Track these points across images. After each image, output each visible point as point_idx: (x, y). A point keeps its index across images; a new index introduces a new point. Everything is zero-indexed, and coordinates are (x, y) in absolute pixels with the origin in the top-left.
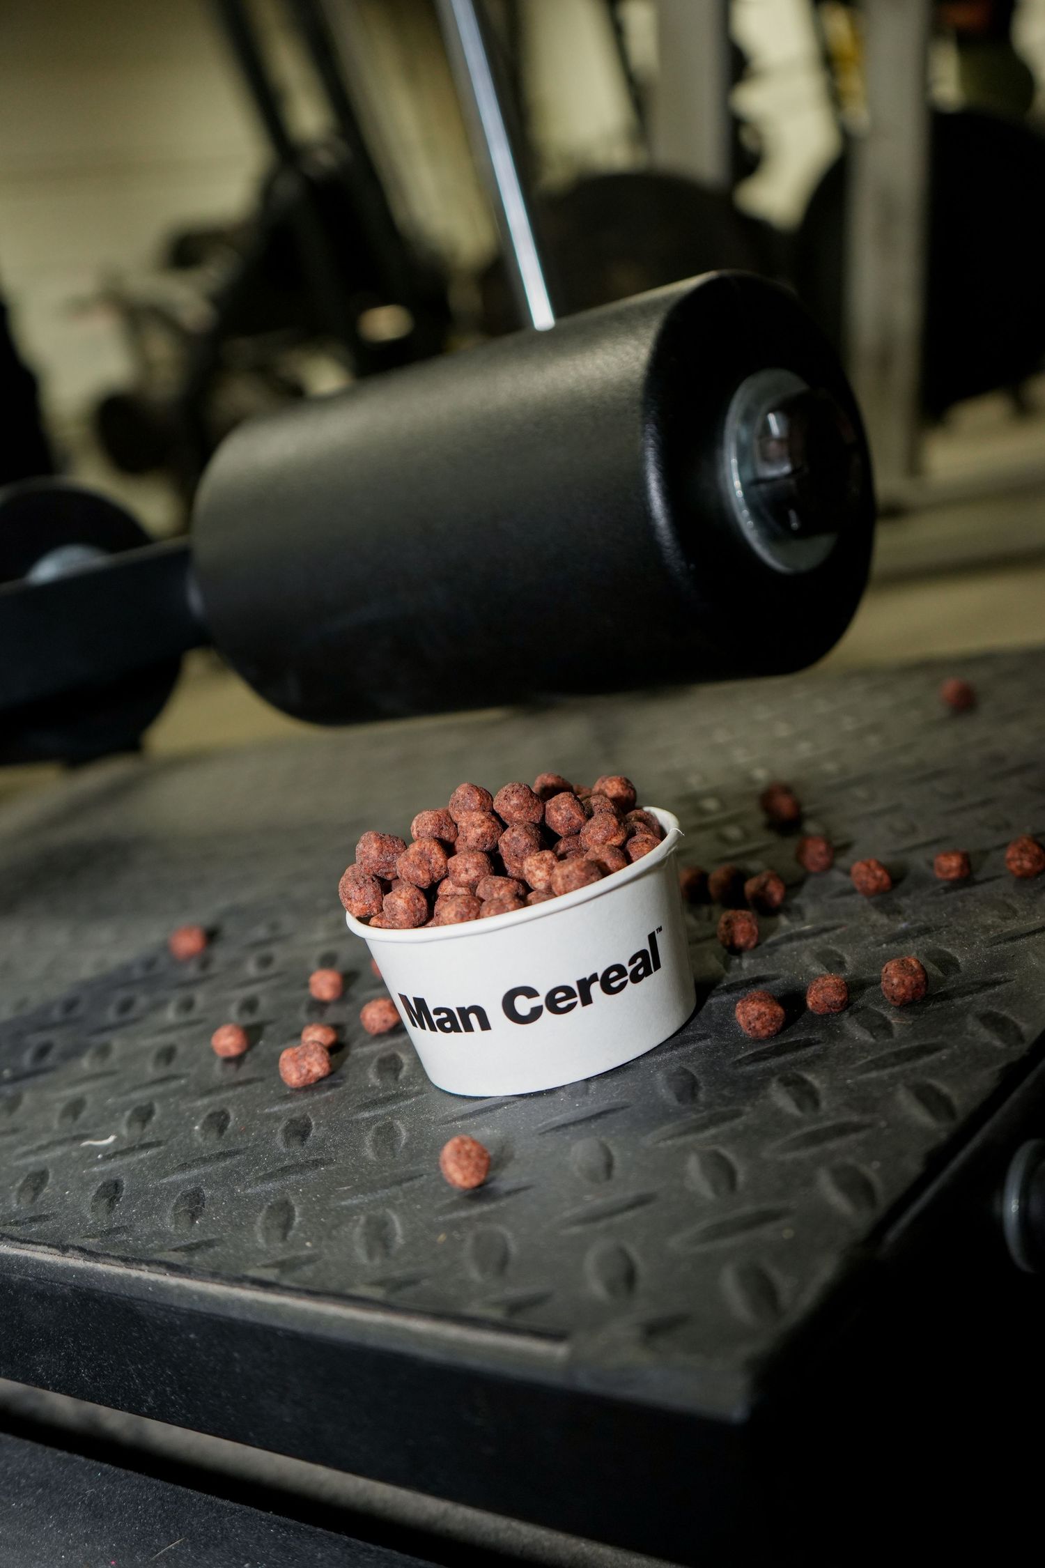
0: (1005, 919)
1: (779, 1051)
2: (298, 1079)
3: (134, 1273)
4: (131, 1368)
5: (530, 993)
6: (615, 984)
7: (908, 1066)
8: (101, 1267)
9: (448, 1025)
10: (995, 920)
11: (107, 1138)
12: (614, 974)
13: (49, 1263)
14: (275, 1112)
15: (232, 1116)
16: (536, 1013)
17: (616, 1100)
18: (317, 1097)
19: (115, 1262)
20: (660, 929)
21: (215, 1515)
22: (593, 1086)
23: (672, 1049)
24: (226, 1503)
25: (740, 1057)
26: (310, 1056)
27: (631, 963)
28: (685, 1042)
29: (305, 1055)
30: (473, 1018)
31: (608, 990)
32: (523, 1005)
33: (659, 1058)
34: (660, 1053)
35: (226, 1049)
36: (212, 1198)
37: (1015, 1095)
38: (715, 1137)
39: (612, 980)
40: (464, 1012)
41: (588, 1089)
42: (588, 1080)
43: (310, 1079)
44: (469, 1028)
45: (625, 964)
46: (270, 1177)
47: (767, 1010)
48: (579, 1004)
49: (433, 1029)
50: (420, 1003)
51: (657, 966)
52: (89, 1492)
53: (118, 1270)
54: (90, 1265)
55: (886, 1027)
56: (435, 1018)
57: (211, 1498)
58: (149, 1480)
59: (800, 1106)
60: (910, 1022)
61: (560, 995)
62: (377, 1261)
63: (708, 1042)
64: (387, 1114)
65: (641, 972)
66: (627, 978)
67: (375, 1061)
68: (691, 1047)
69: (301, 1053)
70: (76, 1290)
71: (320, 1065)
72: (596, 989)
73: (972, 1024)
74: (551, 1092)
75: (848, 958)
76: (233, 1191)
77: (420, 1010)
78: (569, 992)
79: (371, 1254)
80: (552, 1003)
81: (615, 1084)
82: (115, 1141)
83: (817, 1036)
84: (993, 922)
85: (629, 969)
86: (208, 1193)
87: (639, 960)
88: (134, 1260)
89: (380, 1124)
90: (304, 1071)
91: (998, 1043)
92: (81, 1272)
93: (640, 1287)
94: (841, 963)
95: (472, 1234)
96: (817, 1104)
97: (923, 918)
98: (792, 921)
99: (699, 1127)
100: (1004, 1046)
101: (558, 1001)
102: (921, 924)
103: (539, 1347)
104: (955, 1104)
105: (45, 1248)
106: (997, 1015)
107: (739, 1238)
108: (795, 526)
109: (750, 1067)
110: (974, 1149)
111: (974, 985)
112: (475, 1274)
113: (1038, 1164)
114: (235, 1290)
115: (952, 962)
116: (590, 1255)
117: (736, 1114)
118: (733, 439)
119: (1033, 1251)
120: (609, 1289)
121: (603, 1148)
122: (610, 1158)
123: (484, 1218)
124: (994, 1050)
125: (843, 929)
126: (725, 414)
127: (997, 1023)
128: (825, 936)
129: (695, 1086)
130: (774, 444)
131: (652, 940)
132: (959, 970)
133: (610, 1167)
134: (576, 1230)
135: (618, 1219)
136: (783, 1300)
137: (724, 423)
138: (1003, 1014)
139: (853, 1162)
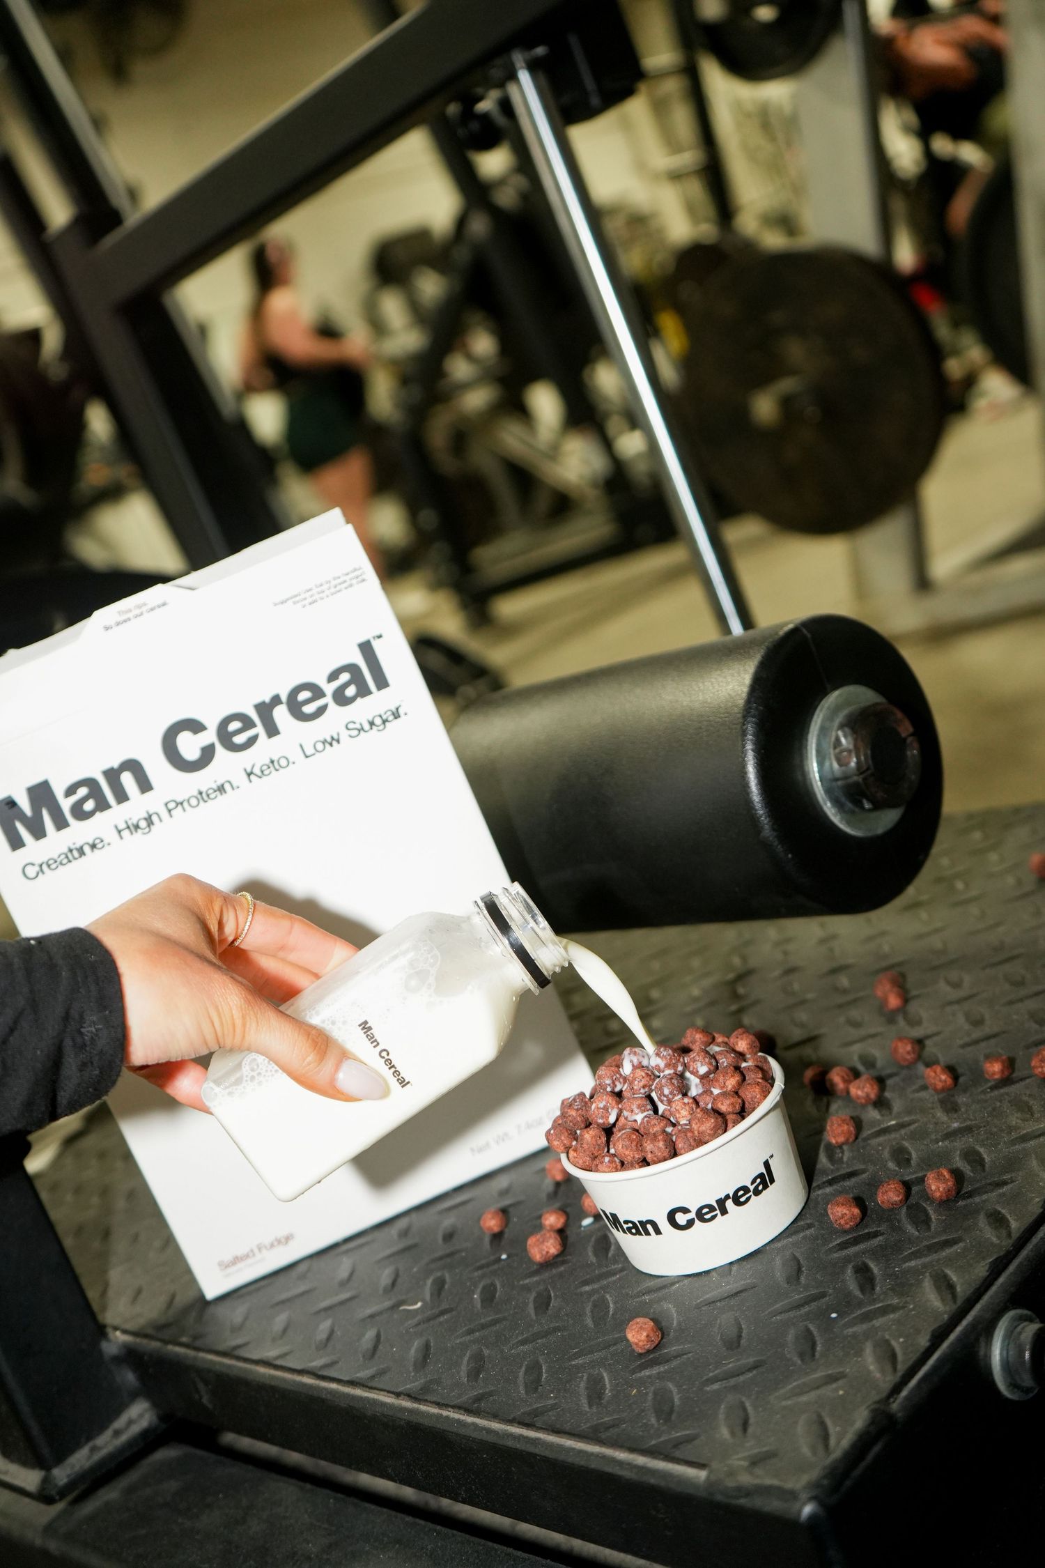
0: (1024, 1120)
1: (856, 1241)
2: (541, 1258)
3: (445, 1413)
4: (449, 1473)
5: (685, 1210)
6: (742, 1199)
7: (935, 1256)
8: (423, 1408)
9: (634, 1231)
10: (1018, 1121)
11: (416, 1303)
12: (741, 1193)
13: (389, 1404)
14: (527, 1284)
15: (498, 1287)
16: (690, 1223)
17: (749, 1281)
18: (554, 1271)
19: (430, 1405)
20: (772, 1156)
21: (512, 1563)
22: (735, 1268)
23: (788, 1237)
24: (519, 1553)
25: (831, 1245)
26: (547, 1242)
27: (752, 1184)
28: (796, 1232)
29: (543, 1241)
30: (649, 1227)
31: (738, 1203)
32: (681, 1219)
33: (779, 1245)
34: (780, 1240)
35: (490, 1228)
36: (489, 1357)
37: (1001, 1280)
38: (807, 1314)
39: (739, 1197)
40: (643, 1224)
41: (731, 1270)
42: (731, 1263)
43: (549, 1258)
44: (648, 1233)
45: (749, 1185)
46: (523, 1342)
47: (847, 1212)
48: (719, 1214)
49: (624, 1232)
50: (614, 1216)
51: (772, 1181)
52: (429, 1547)
53: (434, 1410)
54: (416, 1405)
55: (927, 1221)
56: (625, 1226)
57: (510, 1550)
58: (468, 1536)
59: (862, 1290)
60: (944, 1218)
61: (705, 1211)
62: (595, 1409)
63: (812, 1231)
64: (601, 1288)
65: (760, 1188)
66: (751, 1193)
67: (595, 1242)
68: (801, 1235)
69: (541, 1240)
70: (409, 1423)
71: (554, 1247)
72: (729, 1203)
73: (982, 1221)
75: (914, 1155)
76: (502, 1351)
77: (615, 1220)
78: (711, 1208)
79: (590, 1406)
80: (700, 1215)
81: (749, 1266)
82: (422, 1306)
83: (882, 1228)
84: (1017, 1123)
85: (752, 1188)
86: (486, 1352)
87: (758, 1181)
88: (443, 1405)
89: (595, 1297)
90: (544, 1253)
91: (994, 1240)
92: (411, 1411)
93: (750, 1430)
94: (908, 1160)
95: (653, 1388)
96: (873, 1289)
97: (972, 1117)
98: (882, 1115)
99: (798, 1306)
100: (998, 1242)
101: (704, 1214)
102: (969, 1123)
103: (691, 1472)
104: (959, 1289)
105: (386, 1393)
106: (999, 1213)
107: (812, 1396)
108: (867, 805)
109: (836, 1255)
110: (967, 1325)
111: (990, 1184)
112: (653, 1420)
113: (1016, 1327)
114: (509, 1427)
115: (981, 1162)
116: (723, 1407)
117: (823, 1295)
118: (814, 752)
119: (1013, 1385)
120: (733, 1434)
121: (736, 1319)
122: (740, 1329)
123: (660, 1376)
124: (992, 1244)
125: (916, 1125)
126: (808, 733)
127: (998, 1220)
128: (903, 1132)
129: (799, 1270)
130: (845, 753)
131: (767, 1164)
132: (984, 1170)
133: (740, 1337)
134: (716, 1386)
135: (742, 1378)
136: (832, 1441)
137: (807, 740)
138: (1003, 1211)
139: (887, 1337)
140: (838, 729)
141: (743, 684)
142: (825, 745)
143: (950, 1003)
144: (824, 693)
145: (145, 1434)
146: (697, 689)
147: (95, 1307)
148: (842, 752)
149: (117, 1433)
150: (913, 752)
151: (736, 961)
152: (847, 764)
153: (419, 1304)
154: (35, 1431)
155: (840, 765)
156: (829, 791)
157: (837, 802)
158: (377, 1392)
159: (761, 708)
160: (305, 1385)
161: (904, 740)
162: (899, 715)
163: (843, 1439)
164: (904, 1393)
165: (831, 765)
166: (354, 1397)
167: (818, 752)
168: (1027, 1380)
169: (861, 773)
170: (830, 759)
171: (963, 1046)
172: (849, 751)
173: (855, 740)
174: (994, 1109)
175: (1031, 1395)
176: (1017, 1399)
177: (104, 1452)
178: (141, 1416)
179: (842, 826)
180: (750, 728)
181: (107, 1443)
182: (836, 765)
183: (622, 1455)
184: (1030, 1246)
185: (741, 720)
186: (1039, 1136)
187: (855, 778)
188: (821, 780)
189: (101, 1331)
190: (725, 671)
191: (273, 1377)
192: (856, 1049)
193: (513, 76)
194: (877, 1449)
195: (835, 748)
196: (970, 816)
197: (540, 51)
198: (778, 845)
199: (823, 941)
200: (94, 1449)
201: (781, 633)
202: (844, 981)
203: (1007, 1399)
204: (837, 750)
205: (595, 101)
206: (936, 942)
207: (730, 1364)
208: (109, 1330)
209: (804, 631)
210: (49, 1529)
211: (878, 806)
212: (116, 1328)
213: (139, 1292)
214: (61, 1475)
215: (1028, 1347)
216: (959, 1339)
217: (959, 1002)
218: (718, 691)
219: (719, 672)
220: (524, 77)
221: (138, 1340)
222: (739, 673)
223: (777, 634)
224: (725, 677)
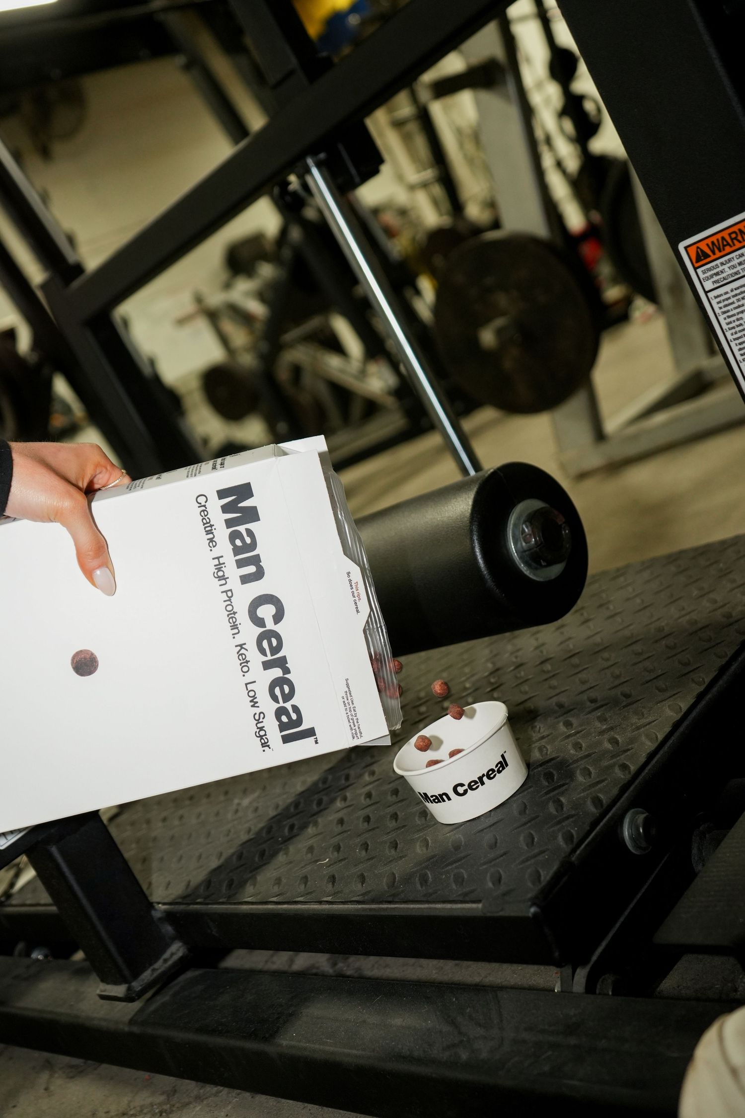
0: (639, 719)
3: (347, 907)
5: (462, 785)
6: (492, 776)
7: (593, 789)
8: (335, 907)
9: (436, 801)
10: (636, 720)
12: (491, 772)
13: (316, 909)
15: (369, 844)
16: (465, 792)
17: (500, 817)
19: (339, 904)
20: (505, 752)
22: (492, 813)
23: (518, 794)
25: (541, 794)
27: (496, 767)
28: (523, 791)
30: (444, 797)
31: (489, 778)
32: (460, 790)
33: (515, 798)
34: (515, 796)
36: (367, 876)
37: (626, 795)
38: (530, 827)
39: (490, 775)
40: (441, 796)
41: (491, 814)
42: (490, 811)
44: (444, 801)
45: (494, 768)
48: (481, 785)
49: (432, 803)
50: (425, 794)
51: (507, 765)
53: (341, 906)
54: (331, 907)
56: (432, 799)
59: (558, 810)
60: (598, 771)
61: (473, 784)
62: (424, 888)
63: (532, 789)
64: (424, 834)
65: (501, 769)
66: (496, 772)
67: (418, 813)
68: (526, 792)
70: (327, 916)
72: (485, 779)
73: (617, 769)
74: (479, 817)
75: (584, 745)
76: (374, 872)
77: (426, 796)
78: (476, 782)
79: (422, 887)
80: (470, 787)
81: (499, 811)
82: (329, 861)
83: (567, 781)
85: (496, 769)
86: (366, 874)
87: (499, 765)
88: (345, 902)
89: (422, 839)
91: (622, 776)
92: (328, 910)
93: (502, 882)
94: (581, 748)
95: (453, 873)
96: (562, 809)
97: (613, 722)
98: (568, 729)
99: (525, 824)
100: (624, 777)
101: (473, 786)
102: (612, 725)
103: (474, 906)
104: (604, 802)
105: (314, 903)
106: (625, 764)
107: (533, 861)
108: (543, 564)
109: (544, 798)
110: (609, 818)
111: (621, 751)
112: (454, 887)
113: (635, 817)
114: (381, 906)
115: (617, 742)
116: (488, 874)
117: (537, 817)
118: (511, 537)
119: (637, 847)
120: (493, 884)
121: (495, 836)
122: (496, 839)
123: (457, 868)
124: (621, 778)
125: (585, 731)
126: (507, 527)
127: (624, 767)
128: (578, 735)
129: (525, 807)
130: (528, 536)
131: (503, 756)
132: (618, 746)
133: (496, 843)
134: (485, 867)
135: (498, 860)
136: (542, 878)
137: (507, 531)
138: (627, 763)
139: (569, 829)
140: (523, 524)
141: (468, 505)
142: (517, 533)
143: (604, 669)
144: (513, 505)
145: (181, 959)
146: (444, 510)
147: (147, 892)
148: (526, 536)
149: (166, 961)
150: (566, 532)
151: (490, 665)
152: (530, 542)
153: (327, 860)
154: (120, 960)
155: (526, 543)
156: (521, 558)
157: (527, 564)
158: (309, 903)
159: (479, 516)
160: (270, 909)
161: (560, 526)
162: (556, 512)
163: (546, 875)
164: (578, 852)
165: (521, 544)
166: (297, 910)
167: (513, 537)
168: (644, 844)
169: (538, 546)
170: (520, 540)
171: (610, 689)
172: (530, 535)
173: (532, 529)
174: (625, 717)
175: (647, 851)
176: (639, 854)
177: (159, 971)
178: (178, 950)
179: (531, 576)
180: (475, 528)
181: (160, 966)
182: (524, 544)
183: (439, 906)
184: (641, 777)
185: (469, 524)
186: (646, 725)
187: (535, 549)
188: (516, 552)
189: (151, 906)
190: (459, 499)
191: (251, 909)
192: (555, 700)
193: (308, 171)
194: (565, 879)
195: (522, 534)
196: (618, 570)
197: (322, 156)
198: (496, 590)
199: (537, 648)
200: (154, 970)
201: (487, 475)
202: (548, 667)
203: (635, 854)
204: (524, 535)
205: (357, 179)
206: (597, 639)
207: (491, 856)
208: (155, 905)
209: (499, 472)
210: (132, 1022)
211: (550, 564)
212: (159, 903)
213: (169, 884)
214: (137, 985)
215: (641, 825)
216: (605, 825)
217: (607, 668)
218: (455, 510)
219: (455, 500)
220: (315, 171)
221: (173, 906)
222: (466, 499)
223: (484, 476)
224: (458, 502)
